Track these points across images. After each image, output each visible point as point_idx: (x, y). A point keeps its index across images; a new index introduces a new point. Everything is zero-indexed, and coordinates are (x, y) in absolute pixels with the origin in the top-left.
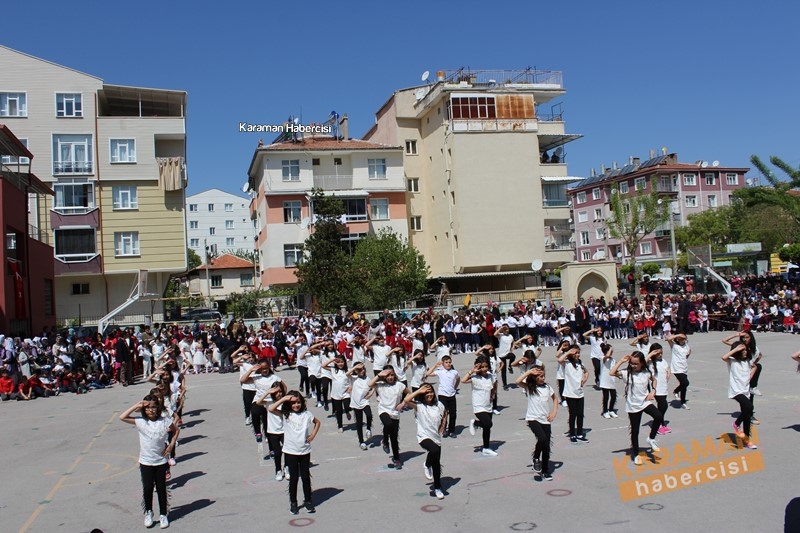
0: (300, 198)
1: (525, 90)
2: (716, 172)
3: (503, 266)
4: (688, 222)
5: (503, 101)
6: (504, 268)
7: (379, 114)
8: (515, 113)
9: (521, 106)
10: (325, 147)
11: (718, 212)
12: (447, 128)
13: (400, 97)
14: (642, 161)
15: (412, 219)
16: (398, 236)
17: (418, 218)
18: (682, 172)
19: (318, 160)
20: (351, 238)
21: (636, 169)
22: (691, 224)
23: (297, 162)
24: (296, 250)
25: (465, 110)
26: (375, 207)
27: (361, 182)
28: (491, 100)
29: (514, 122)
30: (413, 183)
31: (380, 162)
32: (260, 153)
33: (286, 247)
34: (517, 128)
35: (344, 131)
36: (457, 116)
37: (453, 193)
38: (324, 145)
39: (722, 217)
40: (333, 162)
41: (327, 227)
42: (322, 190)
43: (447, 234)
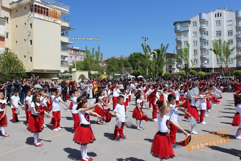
1: (59, 9)
3: (47, 70)
5: (51, 11)
8: (55, 16)
9: (57, 14)
12: (30, 15)
29: (54, 19)
37: (31, 40)
43: (25, 56)
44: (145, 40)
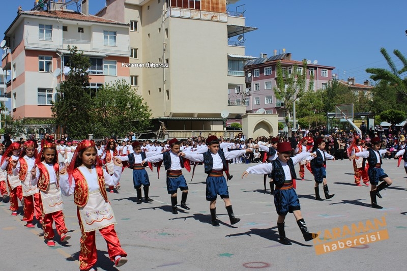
0: (54, 54)
2: (316, 68)
3: (199, 114)
6: (199, 115)
8: (213, 8)
10: (72, 18)
11: (316, 93)
12: (166, 14)
14: (268, 57)
15: (132, 78)
17: (136, 77)
19: (67, 27)
20: (91, 87)
21: (264, 61)
23: (51, 26)
24: (47, 93)
25: (180, 2)
30: (134, 52)
31: (112, 34)
32: (21, 16)
34: (214, 19)
35: (86, 8)
36: (174, 5)
37: (167, 60)
39: (319, 96)
40: (78, 30)
41: (78, 76)
42: (76, 48)
43: (160, 89)
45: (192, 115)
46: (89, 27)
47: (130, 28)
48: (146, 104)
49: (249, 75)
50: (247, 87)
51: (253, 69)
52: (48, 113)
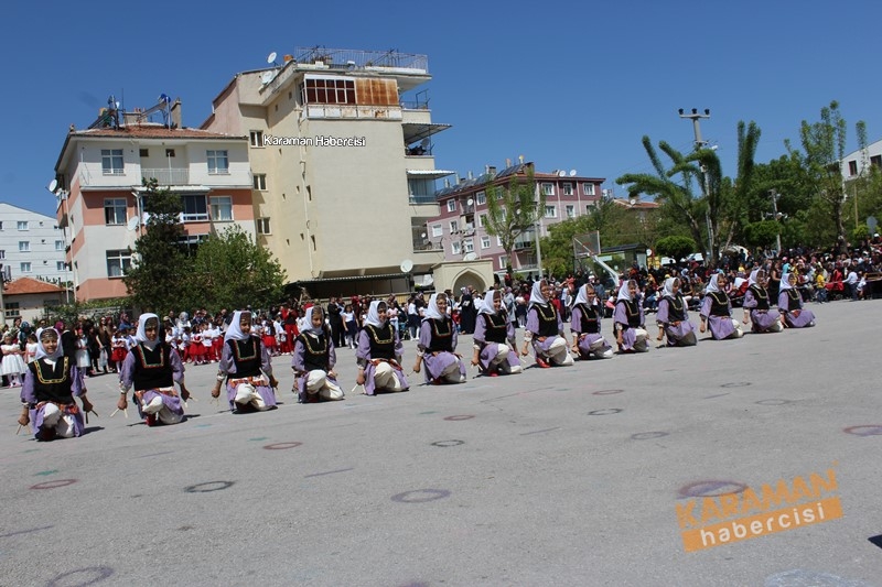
0: (126, 195)
1: (389, 73)
2: (574, 182)
3: (367, 269)
4: (548, 234)
5: (364, 86)
6: (368, 271)
7: (217, 102)
8: (377, 100)
9: (383, 92)
10: (154, 135)
11: (577, 222)
12: (301, 115)
13: (243, 81)
14: (498, 172)
15: (259, 222)
16: (247, 235)
17: (267, 220)
18: (540, 182)
19: (147, 150)
20: (193, 241)
21: (493, 178)
22: (552, 235)
23: (121, 152)
24: (121, 257)
25: (321, 93)
26: (216, 207)
27: (200, 177)
28: (350, 84)
29: (376, 108)
30: (259, 180)
31: (221, 156)
32: (73, 139)
33: (109, 253)
34: (380, 116)
35: (176, 117)
36: (312, 100)
37: (309, 188)
38: (154, 134)
39: (583, 227)
40: (165, 154)
41: (162, 225)
42: (156, 181)
43: (302, 235)
44: (695, 119)
45: (356, 272)
46: (184, 147)
47: (249, 142)
48: (276, 261)
49: (470, 202)
50: (468, 222)
51: (475, 192)
52: (119, 290)
